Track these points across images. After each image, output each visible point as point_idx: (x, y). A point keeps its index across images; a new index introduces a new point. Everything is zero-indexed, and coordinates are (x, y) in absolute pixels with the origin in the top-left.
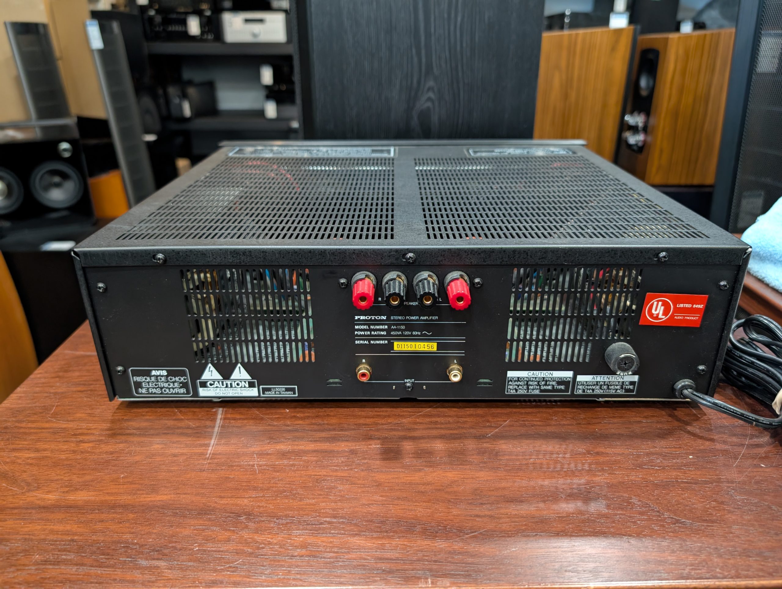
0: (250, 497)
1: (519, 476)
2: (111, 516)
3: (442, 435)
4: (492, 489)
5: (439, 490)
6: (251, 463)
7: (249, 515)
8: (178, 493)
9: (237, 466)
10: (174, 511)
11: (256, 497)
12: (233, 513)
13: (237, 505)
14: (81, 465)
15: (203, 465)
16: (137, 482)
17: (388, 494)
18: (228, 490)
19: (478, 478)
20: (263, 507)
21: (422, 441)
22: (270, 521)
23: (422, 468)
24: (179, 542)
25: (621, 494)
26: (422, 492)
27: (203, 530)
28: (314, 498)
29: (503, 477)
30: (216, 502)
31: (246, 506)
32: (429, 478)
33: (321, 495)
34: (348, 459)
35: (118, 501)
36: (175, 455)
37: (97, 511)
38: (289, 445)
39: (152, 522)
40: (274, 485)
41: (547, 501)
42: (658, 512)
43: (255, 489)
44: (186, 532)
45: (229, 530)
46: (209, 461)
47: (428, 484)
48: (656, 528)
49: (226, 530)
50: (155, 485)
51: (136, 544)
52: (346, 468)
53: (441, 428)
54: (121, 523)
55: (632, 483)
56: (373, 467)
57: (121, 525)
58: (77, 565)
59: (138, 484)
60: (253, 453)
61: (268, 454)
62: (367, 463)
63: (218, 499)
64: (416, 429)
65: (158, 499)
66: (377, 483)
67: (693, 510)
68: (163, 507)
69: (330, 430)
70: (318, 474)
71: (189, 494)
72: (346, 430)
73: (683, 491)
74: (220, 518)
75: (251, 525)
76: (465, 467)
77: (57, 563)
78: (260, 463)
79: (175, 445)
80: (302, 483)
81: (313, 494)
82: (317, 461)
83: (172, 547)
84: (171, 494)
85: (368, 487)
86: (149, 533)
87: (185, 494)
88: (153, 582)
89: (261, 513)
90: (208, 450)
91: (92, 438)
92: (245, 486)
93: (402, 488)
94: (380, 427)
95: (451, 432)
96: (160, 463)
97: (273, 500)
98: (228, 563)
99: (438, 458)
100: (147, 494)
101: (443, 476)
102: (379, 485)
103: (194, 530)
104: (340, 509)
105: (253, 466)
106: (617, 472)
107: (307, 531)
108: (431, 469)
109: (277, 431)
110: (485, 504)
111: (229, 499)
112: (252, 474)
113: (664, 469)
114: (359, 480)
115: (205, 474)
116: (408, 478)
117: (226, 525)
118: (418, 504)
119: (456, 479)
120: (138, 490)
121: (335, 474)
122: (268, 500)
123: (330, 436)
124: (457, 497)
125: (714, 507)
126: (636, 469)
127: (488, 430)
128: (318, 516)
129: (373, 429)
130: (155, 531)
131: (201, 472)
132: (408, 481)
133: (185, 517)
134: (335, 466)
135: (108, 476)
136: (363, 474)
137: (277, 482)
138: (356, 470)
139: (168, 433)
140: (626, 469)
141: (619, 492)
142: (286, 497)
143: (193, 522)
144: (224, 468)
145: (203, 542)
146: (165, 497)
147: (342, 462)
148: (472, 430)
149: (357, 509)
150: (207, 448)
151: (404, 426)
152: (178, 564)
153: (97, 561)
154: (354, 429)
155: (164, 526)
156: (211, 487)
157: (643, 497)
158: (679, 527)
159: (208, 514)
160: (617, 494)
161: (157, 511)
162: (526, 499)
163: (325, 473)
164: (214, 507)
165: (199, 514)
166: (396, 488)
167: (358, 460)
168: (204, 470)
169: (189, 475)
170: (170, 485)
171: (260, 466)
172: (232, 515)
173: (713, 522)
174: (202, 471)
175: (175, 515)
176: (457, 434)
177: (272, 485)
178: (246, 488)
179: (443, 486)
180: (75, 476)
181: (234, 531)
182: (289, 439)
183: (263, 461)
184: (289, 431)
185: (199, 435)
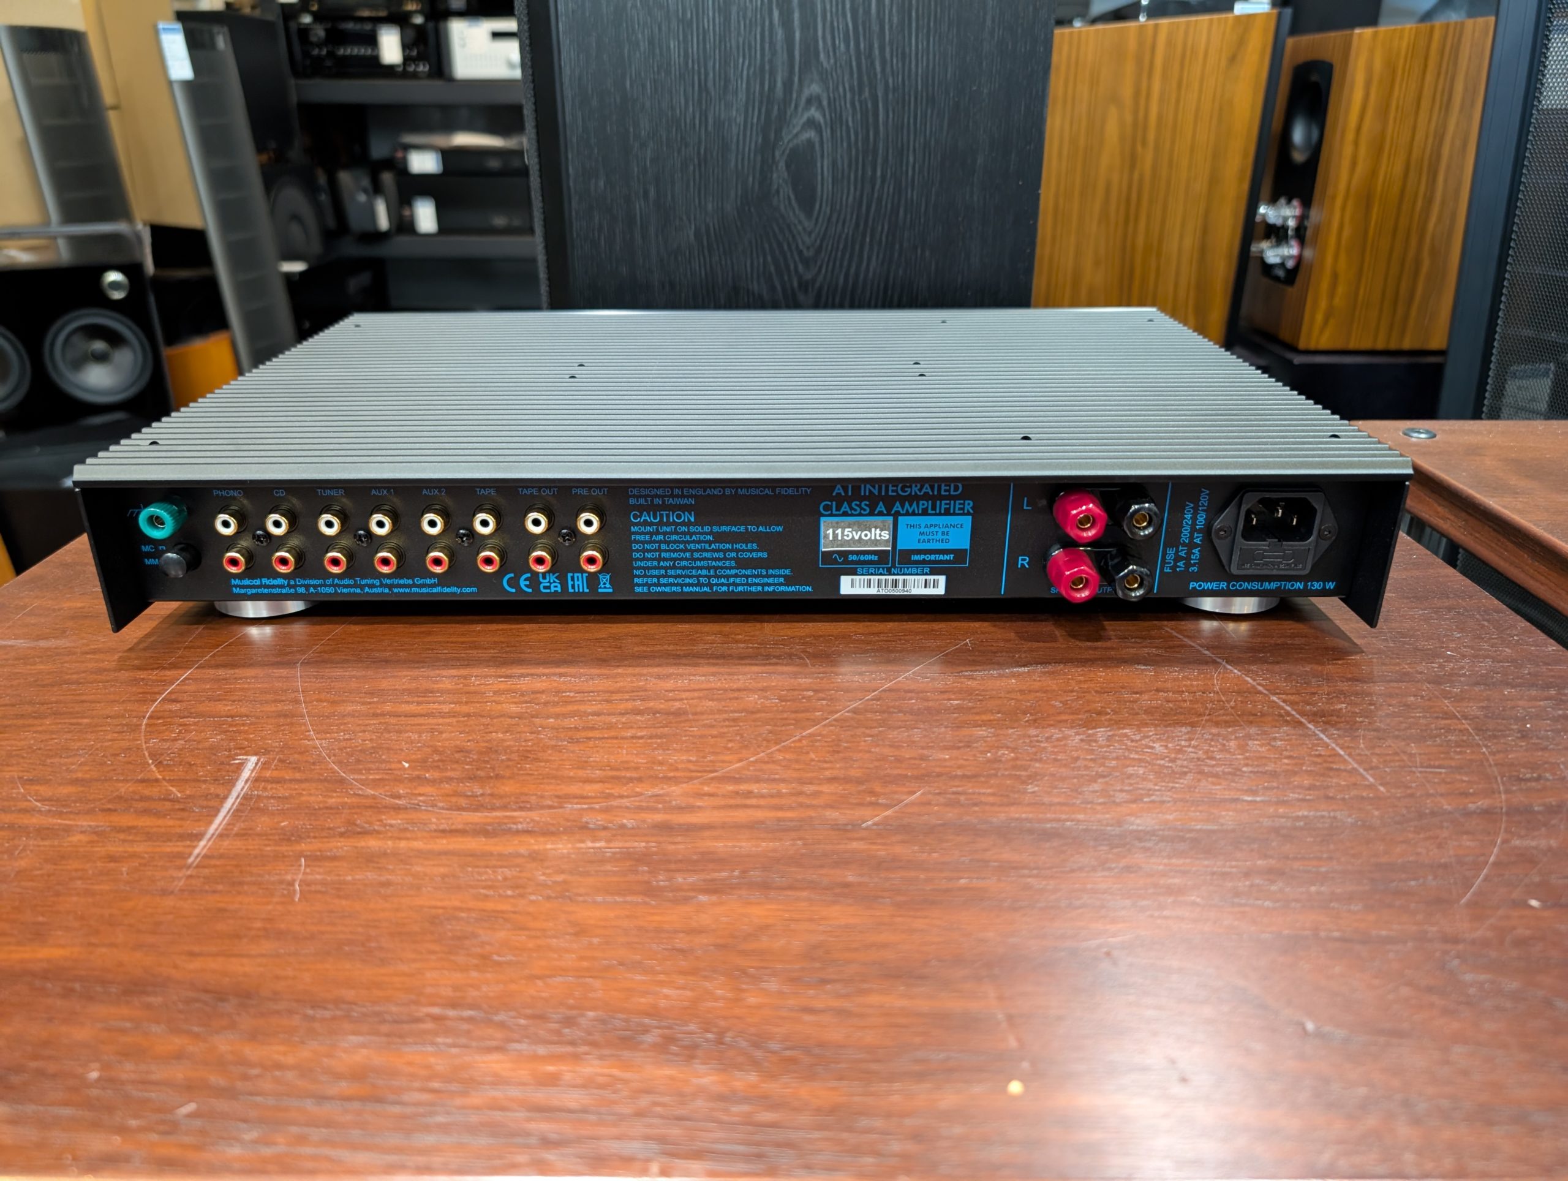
0: (262, 955)
1: (927, 917)
4: (853, 945)
5: (725, 946)
6: (288, 878)
7: (246, 998)
8: (93, 944)
9: (254, 883)
10: (70, 985)
11: (276, 956)
12: (210, 993)
13: (224, 973)
15: (173, 879)
17: (597, 953)
18: (213, 939)
19: (825, 919)
20: (287, 978)
21: (707, 834)
22: (292, 1013)
23: (691, 893)
24: (56, 1059)
26: (681, 949)
27: (123, 1031)
28: (414, 961)
29: (885, 920)
30: (175, 967)
31: (244, 974)
32: (705, 919)
33: (433, 952)
34: (520, 872)
36: (112, 858)
38: (391, 837)
39: (7, 1009)
40: (329, 928)
42: (1264, 1006)
43: (280, 935)
44: (82, 1034)
45: (187, 1032)
46: (188, 873)
47: (700, 932)
49: (179, 1032)
50: (45, 923)
52: (509, 893)
53: (758, 807)
55: (1204, 939)
56: (575, 891)
60: (300, 855)
61: (334, 858)
62: (565, 882)
63: (183, 958)
64: (699, 807)
65: (39, 956)
66: (578, 928)
67: (1354, 1006)
68: (45, 975)
69: (493, 809)
70: (439, 904)
71: (116, 946)
72: (530, 809)
73: (1331, 958)
74: (175, 1003)
75: (245, 1021)
76: (797, 894)
78: (310, 877)
79: (122, 836)
80: (396, 923)
81: (414, 951)
82: (444, 876)
83: (37, 1069)
84: (74, 945)
85: (553, 936)
87: (108, 945)
89: (276, 993)
90: (195, 847)
92: (258, 929)
93: (635, 940)
94: (615, 803)
95: (780, 814)
96: (74, 874)
97: (316, 962)
99: (736, 873)
100: (18, 944)
101: (741, 914)
102: (581, 932)
103: (103, 1029)
104: (473, 986)
105: (291, 883)
107: (376, 1038)
108: (714, 898)
109: (371, 807)
110: (831, 981)
111: (210, 960)
112: (283, 903)
113: (1283, 903)
114: (535, 919)
115: (169, 902)
116: (654, 918)
117: (183, 1020)
118: (666, 979)
119: (770, 921)
121: (480, 905)
122: (304, 963)
123: (489, 820)
124: (765, 964)
125: (1406, 999)
126: (1216, 905)
127: (866, 812)
128: (413, 1002)
129: (597, 806)
131: (162, 895)
132: (653, 925)
133: (90, 998)
134: (484, 888)
136: (547, 906)
137: (338, 921)
138: (533, 898)
139: (115, 810)
142: (349, 956)
143: (105, 1010)
144: (220, 887)
145: (117, 1059)
146: (57, 953)
147: (505, 879)
148: (829, 814)
149: (513, 987)
150: (194, 844)
151: (670, 801)
152: (37, 1111)
154: (550, 807)
155: (33, 1019)
156: (175, 930)
158: (1314, 1046)
159: (148, 994)
161: (29, 984)
162: (935, 971)
163: (457, 904)
164: (168, 977)
165: (126, 992)
166: (622, 939)
167: (544, 874)
168: (172, 892)
169: (131, 904)
170: (78, 924)
171: (307, 886)
172: (205, 996)
174: (164, 893)
175: (68, 993)
176: (791, 820)
177: (323, 928)
178: (259, 933)
179: (734, 937)
181: (197, 1034)
182: (391, 826)
183: (319, 873)
184: (397, 809)
185: (185, 814)
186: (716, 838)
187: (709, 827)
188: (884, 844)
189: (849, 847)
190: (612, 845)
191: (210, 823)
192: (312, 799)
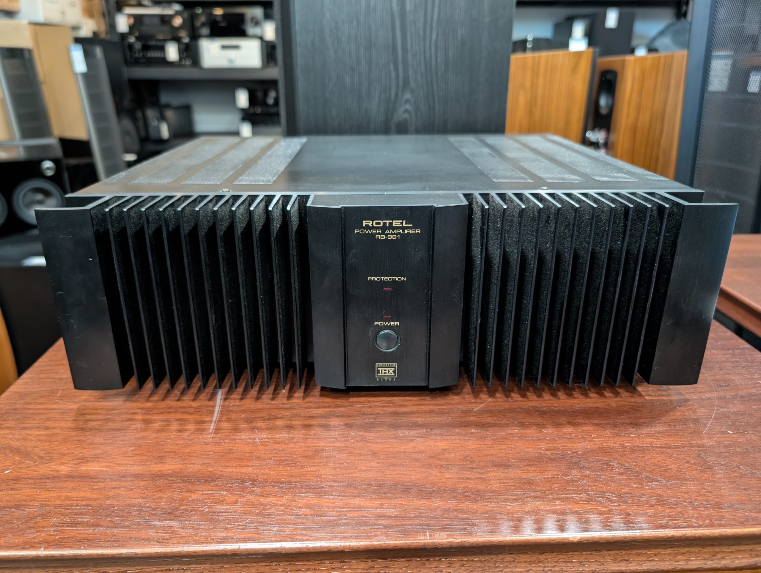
0: (254, 466)
1: (506, 444)
2: (122, 483)
3: (432, 410)
4: (480, 455)
5: (432, 457)
6: (253, 437)
7: (254, 481)
8: (186, 463)
9: (240, 439)
10: (183, 478)
11: (259, 466)
12: (239, 480)
13: (242, 473)
14: (91, 440)
15: (207, 439)
16: (145, 454)
17: (383, 461)
18: (232, 460)
19: (467, 446)
20: (266, 474)
21: (413, 415)
22: (274, 486)
23: (413, 438)
24: (189, 505)
25: (600, 458)
26: (415, 458)
27: (212, 494)
28: (314, 466)
29: (490, 446)
30: (222, 471)
31: (250, 473)
32: (421, 447)
33: (320, 463)
34: (344, 431)
35: (128, 471)
36: (179, 432)
37: (109, 480)
38: (288, 420)
39: (162, 488)
40: (276, 455)
41: (533, 465)
42: (636, 472)
43: (258, 458)
44: (195, 497)
45: (236, 494)
46: (212, 436)
47: (421, 452)
48: (634, 486)
49: (233, 494)
50: (163, 456)
51: (148, 507)
52: (342, 440)
53: (430, 404)
54: (132, 489)
55: (611, 449)
56: (368, 438)
57: (133, 492)
58: (93, 526)
59: (146, 455)
60: (254, 428)
61: (268, 429)
62: (362, 435)
63: (223, 468)
64: (407, 405)
65: (166, 469)
66: (373, 452)
67: (668, 471)
68: (172, 475)
69: (325, 407)
70: (316, 445)
71: (195, 464)
72: (340, 407)
73: (658, 454)
74: (227, 484)
75: (257, 490)
76: (454, 437)
77: (76, 525)
78: (262, 436)
79: (179, 423)
80: (302, 453)
81: (313, 463)
83: (184, 509)
84: (178, 464)
85: (365, 455)
86: (161, 498)
87: (192, 464)
88: (167, 539)
89: (265, 479)
90: (211, 426)
91: (100, 417)
92: (248, 456)
93: (397, 456)
94: (373, 404)
95: (440, 407)
96: (166, 437)
97: (276, 468)
98: (236, 522)
100: (155, 464)
101: (435, 445)
102: (375, 453)
103: (203, 494)
104: (340, 474)
105: (255, 439)
106: (596, 440)
107: (309, 494)
108: (423, 439)
109: (275, 408)
110: (475, 468)
111: (234, 468)
112: (254, 446)
113: (639, 436)
114: (355, 449)
115: (209, 447)
116: (401, 447)
117: (233, 490)
118: (412, 469)
119: (446, 447)
120: (147, 461)
121: (332, 445)
122: (271, 468)
123: (325, 412)
124: (449, 463)
125: (687, 468)
126: (613, 436)
127: (474, 405)
128: (319, 481)
129: (366, 406)
130: (166, 496)
131: (205, 444)
132: (402, 450)
133: (193, 483)
134: (332, 438)
135: (117, 449)
136: (359, 444)
137: (278, 452)
138: (352, 441)
139: (172, 412)
140: (604, 437)
141: (599, 456)
142: (288, 465)
143: (201, 487)
144: (227, 441)
145: (213, 504)
146: (173, 467)
147: (339, 435)
148: (459, 406)
149: (355, 475)
150: (210, 424)
151: (395, 403)
152: (190, 524)
153: (113, 522)
154: (348, 406)
155: (174, 491)
156: (216, 457)
157: (621, 460)
158: (656, 485)
159: (215, 481)
160: (597, 458)
161: (167, 479)
162: (513, 463)
163: (323, 444)
164: (220, 475)
165: (206, 481)
166: (391, 456)
167: (353, 432)
168: (208, 444)
169: (194, 448)
170: (176, 456)
171: (261, 439)
172: (238, 481)
173: (687, 480)
175: (183, 482)
176: (445, 409)
177: (274, 455)
178: (249, 458)
179: (434, 454)
180: (85, 450)
181: (240, 494)
182: (287, 415)
183: (264, 435)
184: (286, 409)
185: (201, 413)
186: (417, 417)
187: (413, 413)
188: (484, 418)
189: (469, 419)
190: (377, 421)
191: (213, 416)
192: (250, 406)
